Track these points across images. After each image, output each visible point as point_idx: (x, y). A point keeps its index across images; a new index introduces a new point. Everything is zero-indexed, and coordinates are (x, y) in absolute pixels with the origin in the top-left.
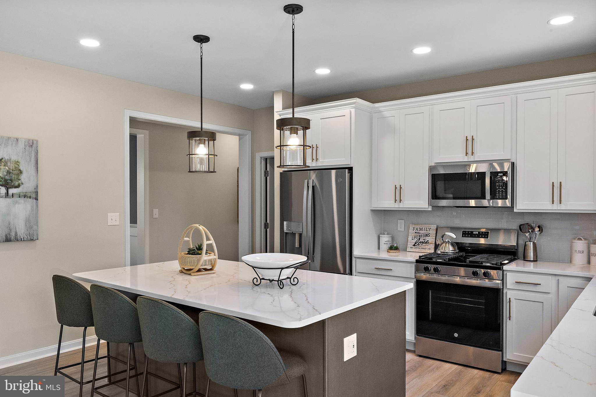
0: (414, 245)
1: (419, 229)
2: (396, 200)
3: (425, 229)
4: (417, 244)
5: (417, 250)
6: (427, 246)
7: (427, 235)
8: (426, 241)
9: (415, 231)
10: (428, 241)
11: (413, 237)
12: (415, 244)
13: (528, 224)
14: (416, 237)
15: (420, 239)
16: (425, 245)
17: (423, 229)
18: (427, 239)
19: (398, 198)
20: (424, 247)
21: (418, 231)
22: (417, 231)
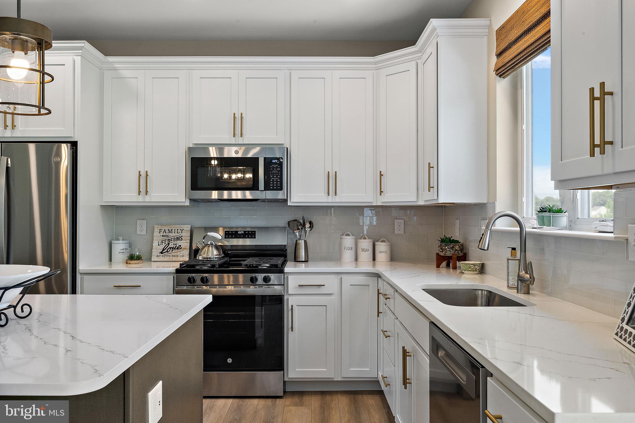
0: (162, 253)
1: (167, 231)
2: (140, 192)
3: (176, 230)
4: (166, 250)
5: (166, 259)
6: (179, 253)
7: (178, 239)
8: (178, 246)
9: (162, 234)
10: (180, 246)
11: (160, 242)
12: (163, 250)
13: (296, 220)
14: (164, 241)
15: (169, 244)
16: (176, 251)
17: (173, 230)
18: (179, 243)
19: (143, 189)
20: (176, 254)
21: (168, 234)
22: (164, 234)
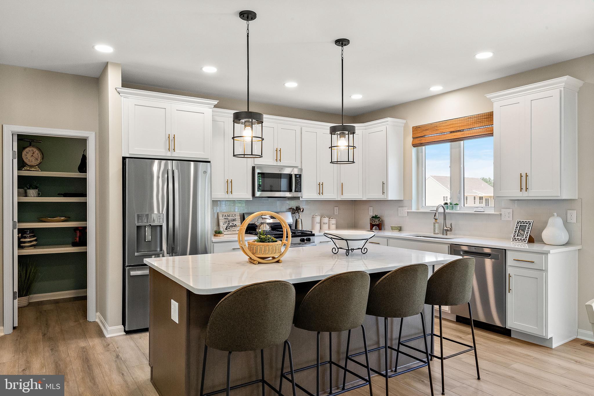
0: (226, 229)
1: (227, 216)
3: (232, 215)
4: (228, 228)
5: (229, 233)
6: (236, 229)
7: (234, 220)
8: (234, 224)
9: (224, 218)
10: (236, 224)
11: (224, 222)
12: (227, 228)
13: (291, 208)
14: (226, 222)
15: (229, 223)
16: (234, 228)
17: (230, 215)
18: (235, 223)
20: (234, 230)
21: (227, 218)
22: (225, 218)
